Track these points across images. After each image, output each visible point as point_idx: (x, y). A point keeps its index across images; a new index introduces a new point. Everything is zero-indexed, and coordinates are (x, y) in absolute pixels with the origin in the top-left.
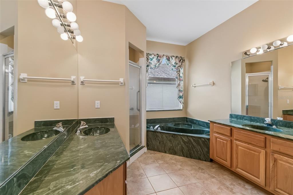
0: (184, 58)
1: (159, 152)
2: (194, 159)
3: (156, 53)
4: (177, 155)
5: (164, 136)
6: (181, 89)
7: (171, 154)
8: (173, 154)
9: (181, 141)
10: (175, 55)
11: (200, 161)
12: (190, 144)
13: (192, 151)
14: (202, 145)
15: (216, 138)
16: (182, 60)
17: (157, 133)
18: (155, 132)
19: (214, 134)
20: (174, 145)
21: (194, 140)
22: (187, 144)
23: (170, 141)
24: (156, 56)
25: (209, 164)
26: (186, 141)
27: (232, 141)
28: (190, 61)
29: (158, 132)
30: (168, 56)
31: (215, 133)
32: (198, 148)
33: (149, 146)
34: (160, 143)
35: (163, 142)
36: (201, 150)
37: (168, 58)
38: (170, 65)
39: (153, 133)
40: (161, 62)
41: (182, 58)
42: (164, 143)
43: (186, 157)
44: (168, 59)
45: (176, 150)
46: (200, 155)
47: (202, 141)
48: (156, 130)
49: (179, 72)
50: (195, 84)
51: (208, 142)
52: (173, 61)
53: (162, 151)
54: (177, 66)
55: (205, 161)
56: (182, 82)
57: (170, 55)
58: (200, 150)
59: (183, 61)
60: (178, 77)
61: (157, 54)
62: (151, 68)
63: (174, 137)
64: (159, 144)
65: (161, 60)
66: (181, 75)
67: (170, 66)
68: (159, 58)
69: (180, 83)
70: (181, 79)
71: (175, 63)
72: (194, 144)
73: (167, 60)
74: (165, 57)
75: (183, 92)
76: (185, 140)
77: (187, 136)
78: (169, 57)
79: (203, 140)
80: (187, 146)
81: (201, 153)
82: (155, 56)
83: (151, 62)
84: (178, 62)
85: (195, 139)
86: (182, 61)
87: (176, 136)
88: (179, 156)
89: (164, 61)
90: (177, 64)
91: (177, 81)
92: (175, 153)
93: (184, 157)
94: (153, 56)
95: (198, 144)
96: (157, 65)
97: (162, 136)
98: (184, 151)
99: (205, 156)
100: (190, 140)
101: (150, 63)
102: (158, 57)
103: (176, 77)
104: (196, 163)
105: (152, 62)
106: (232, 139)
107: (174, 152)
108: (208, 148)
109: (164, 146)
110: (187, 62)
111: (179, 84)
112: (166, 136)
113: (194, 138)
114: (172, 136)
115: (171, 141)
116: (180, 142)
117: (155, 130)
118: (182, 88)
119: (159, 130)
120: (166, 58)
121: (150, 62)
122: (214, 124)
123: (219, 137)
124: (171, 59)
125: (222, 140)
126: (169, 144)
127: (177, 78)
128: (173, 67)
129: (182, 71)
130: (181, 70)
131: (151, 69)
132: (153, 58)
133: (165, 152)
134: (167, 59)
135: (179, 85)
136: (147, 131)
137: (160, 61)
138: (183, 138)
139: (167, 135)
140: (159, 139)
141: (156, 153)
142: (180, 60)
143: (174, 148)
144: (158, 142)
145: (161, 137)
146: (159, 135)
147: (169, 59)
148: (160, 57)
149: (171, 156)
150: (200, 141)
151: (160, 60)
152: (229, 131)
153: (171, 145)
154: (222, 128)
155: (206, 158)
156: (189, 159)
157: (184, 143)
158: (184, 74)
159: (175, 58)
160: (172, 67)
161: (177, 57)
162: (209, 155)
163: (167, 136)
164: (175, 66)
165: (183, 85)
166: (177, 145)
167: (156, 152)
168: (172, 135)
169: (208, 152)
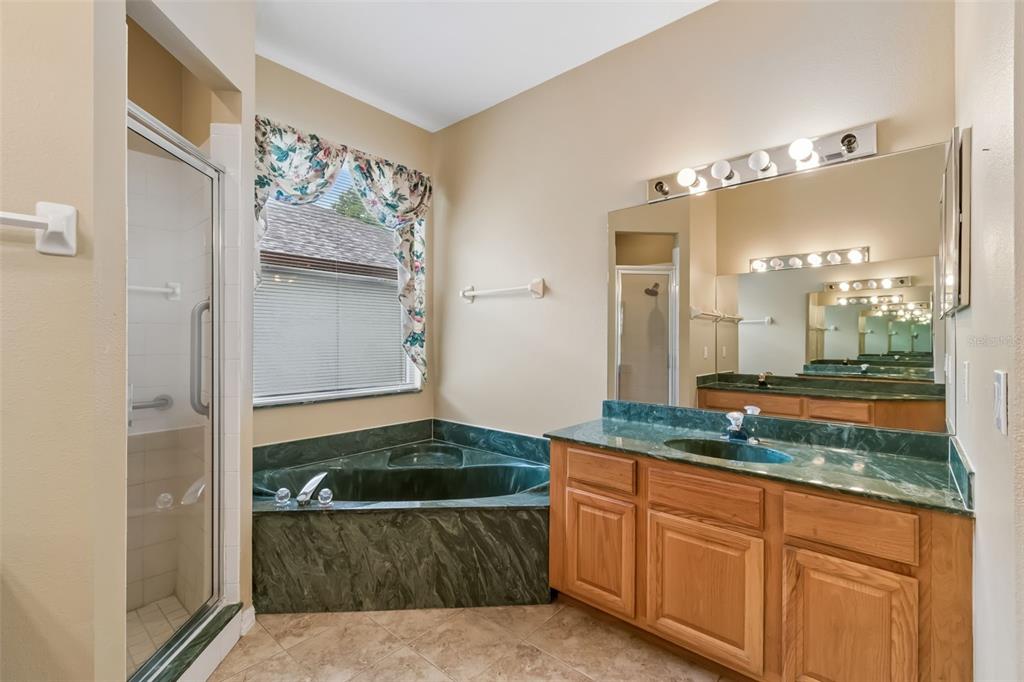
0: (428, 179)
1: (327, 610)
2: (488, 605)
3: (306, 132)
4: (415, 608)
5: (352, 527)
6: (418, 307)
7: (389, 609)
8: (396, 608)
9: (434, 535)
10: (396, 161)
11: (510, 608)
12: (472, 544)
13: (480, 575)
14: (520, 538)
15: (578, 503)
16: (421, 186)
17: (312, 518)
18: (302, 514)
19: (568, 489)
20: (399, 565)
21: (489, 525)
22: (458, 548)
23: (383, 547)
24: (308, 145)
25: (546, 612)
26: (455, 532)
27: (640, 513)
28: (454, 197)
29: (318, 513)
30: (366, 157)
31: (570, 486)
32: (505, 553)
33: (265, 593)
34: (328, 566)
35: (345, 556)
36: (516, 561)
37: (363, 166)
38: (371, 196)
39: (290, 522)
40: (332, 176)
41: (421, 178)
42: (353, 562)
43: (456, 607)
44: (366, 172)
45: (411, 584)
46: (515, 583)
47: (520, 521)
48: (308, 503)
49: (408, 236)
50: (473, 289)
51: (543, 523)
52: (386, 184)
53: (341, 605)
54: (402, 207)
55: (533, 602)
56: (422, 277)
57: (373, 154)
58: (511, 561)
59: (427, 194)
60: (406, 254)
61: (313, 137)
62: (280, 193)
63: (401, 527)
64: (323, 574)
65: (331, 167)
66: (418, 247)
67: (374, 203)
68: (321, 154)
69: (412, 279)
70: (417, 264)
71: (394, 194)
72: (490, 539)
73: (358, 175)
74: (349, 157)
75: (424, 320)
76: (450, 531)
77: (461, 511)
78: (368, 162)
79: (525, 516)
80: (461, 557)
81: (517, 572)
82: (300, 144)
83: (280, 164)
84: (405, 192)
85: (493, 518)
86: (421, 188)
87: (410, 518)
88: (426, 606)
89: (345, 171)
90: (402, 198)
91: (404, 272)
92: (404, 599)
93: (446, 606)
94: (289, 139)
95: (506, 536)
96: (312, 188)
97: (341, 529)
98: (445, 579)
99: (530, 582)
100: (473, 528)
101: (274, 170)
102: (315, 150)
103: (398, 252)
104: (498, 623)
105: (284, 165)
106: (642, 504)
107: (397, 596)
108: (544, 549)
109: (349, 576)
110: (439, 199)
111: (408, 285)
112: (362, 529)
113: (489, 516)
114: (394, 523)
115: (387, 548)
116: (430, 544)
117: (300, 504)
118: (421, 303)
119: (327, 500)
120: (354, 164)
121: (277, 164)
122: (569, 450)
123: (586, 500)
124: (377, 171)
125: (601, 509)
126: (379, 564)
127: (401, 258)
128: (387, 211)
129: (420, 231)
130: (416, 226)
131: (278, 199)
132: (294, 151)
133: (358, 606)
134: (362, 169)
135: (410, 288)
136: (258, 518)
137: (328, 172)
138: (444, 525)
139: (366, 521)
140: (328, 548)
141: (307, 627)
142: (416, 186)
143: (403, 575)
144: (321, 562)
145: (333, 536)
146: (326, 526)
147: (369, 172)
148: (328, 153)
149: (385, 617)
150: (514, 525)
151: (327, 165)
152: (630, 474)
153: (387, 564)
154: (601, 463)
155: (535, 591)
156: (467, 610)
157: (446, 544)
158: (429, 242)
159: (395, 174)
160: (381, 207)
161: (401, 169)
162: (545, 575)
163: (366, 525)
164: (393, 207)
165: (423, 288)
166: (416, 561)
167: (307, 617)
168: (390, 517)
169: (544, 564)
